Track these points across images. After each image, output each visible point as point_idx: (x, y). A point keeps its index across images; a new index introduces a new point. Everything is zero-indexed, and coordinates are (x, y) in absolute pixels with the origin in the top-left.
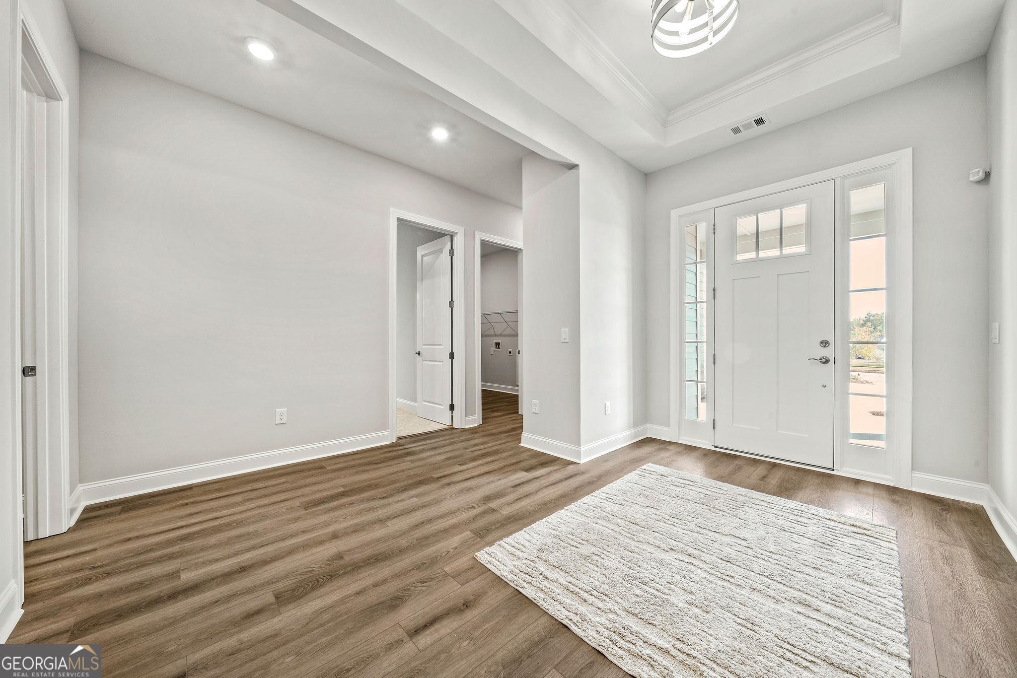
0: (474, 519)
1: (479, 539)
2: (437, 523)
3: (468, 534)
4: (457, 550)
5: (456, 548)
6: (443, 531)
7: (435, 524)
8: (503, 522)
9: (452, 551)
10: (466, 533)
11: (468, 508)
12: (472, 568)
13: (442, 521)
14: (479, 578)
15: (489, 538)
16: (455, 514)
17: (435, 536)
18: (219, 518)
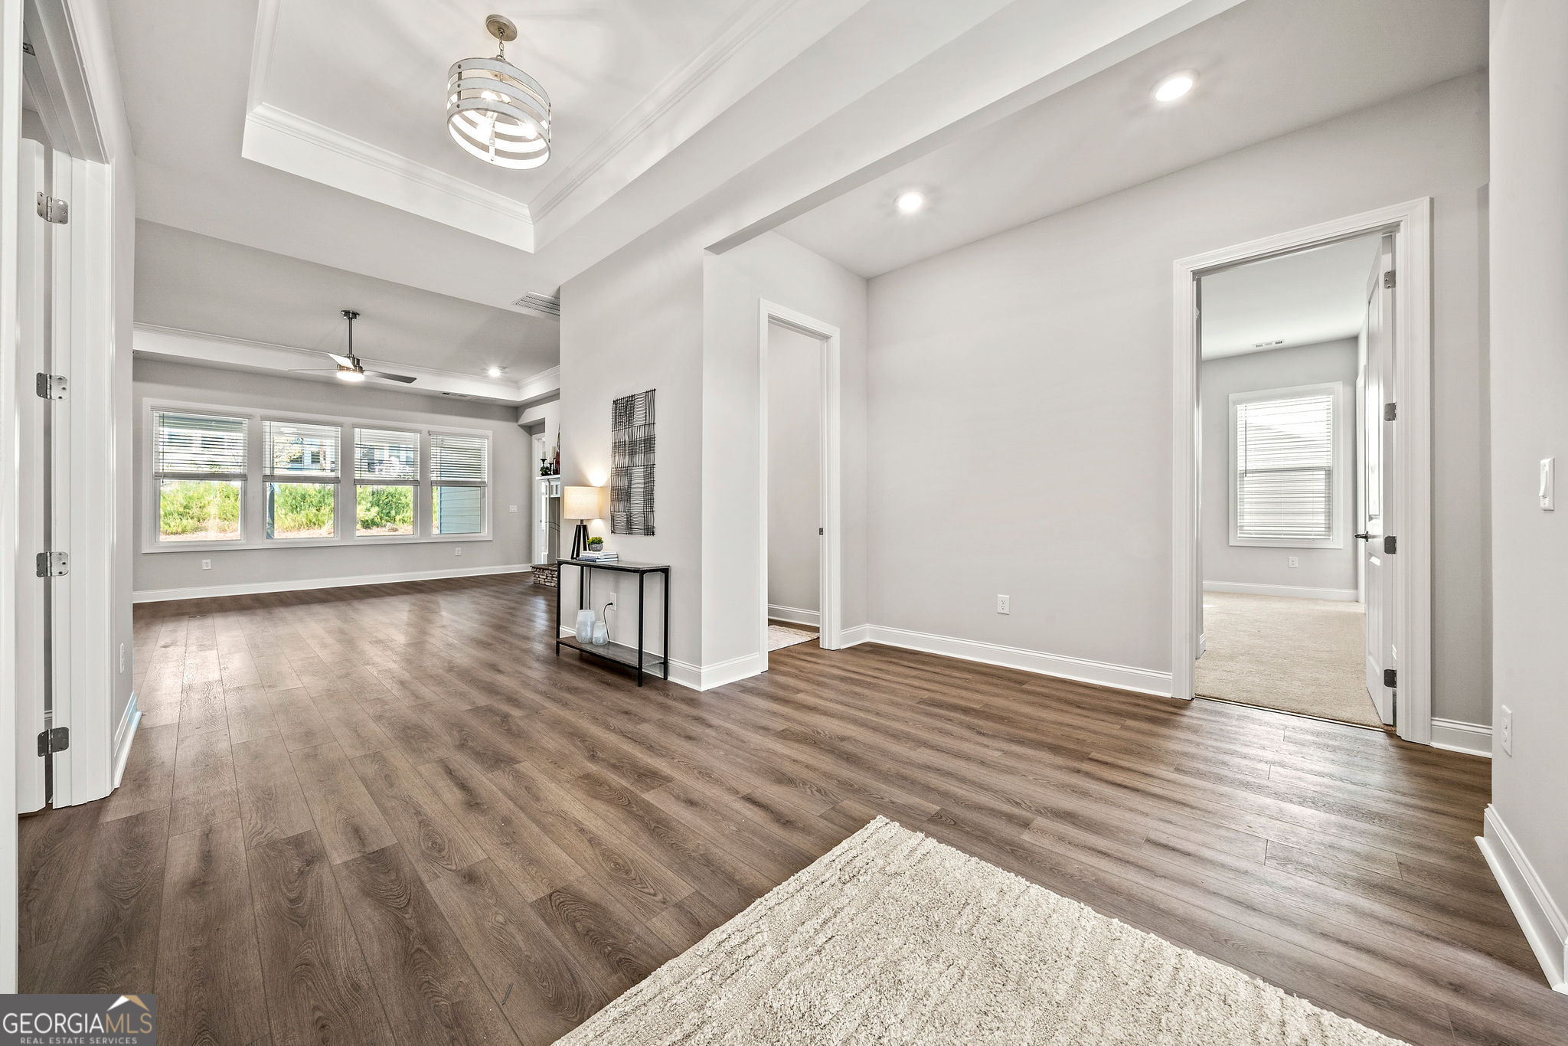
4: (889, 803)
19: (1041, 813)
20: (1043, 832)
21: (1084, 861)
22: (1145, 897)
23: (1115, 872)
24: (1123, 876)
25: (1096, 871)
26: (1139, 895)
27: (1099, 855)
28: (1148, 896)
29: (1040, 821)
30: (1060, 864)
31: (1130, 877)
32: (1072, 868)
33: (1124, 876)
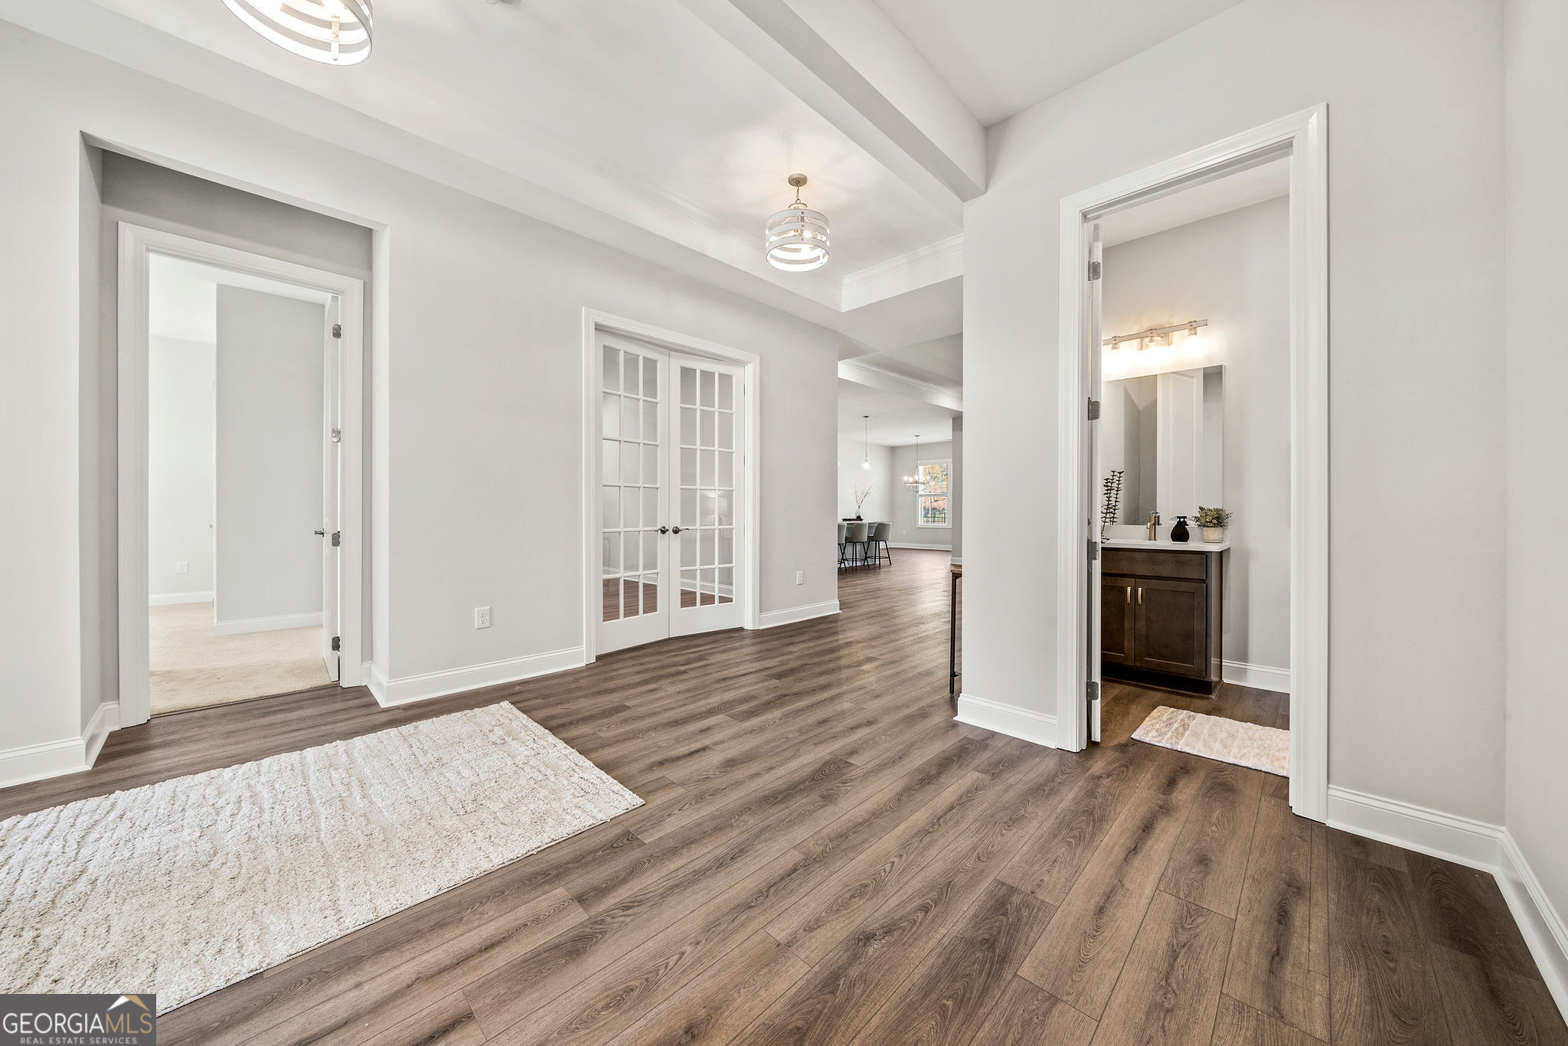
0: (633, 871)
1: (631, 830)
2: (705, 860)
3: (648, 839)
4: (669, 813)
5: (669, 815)
6: (691, 843)
7: (710, 857)
8: (577, 865)
9: (676, 812)
10: (652, 840)
11: (640, 903)
12: (650, 792)
13: (697, 865)
14: (644, 782)
15: (614, 832)
16: (672, 882)
17: (705, 833)
18: (1133, 851)
19: (596, 923)
20: (561, 909)
21: (492, 923)
22: (409, 946)
23: (455, 942)
24: (446, 945)
25: (470, 926)
26: (415, 944)
27: (488, 943)
28: (408, 950)
29: (578, 916)
30: (503, 901)
31: (439, 951)
32: (490, 909)
33: (445, 947)
